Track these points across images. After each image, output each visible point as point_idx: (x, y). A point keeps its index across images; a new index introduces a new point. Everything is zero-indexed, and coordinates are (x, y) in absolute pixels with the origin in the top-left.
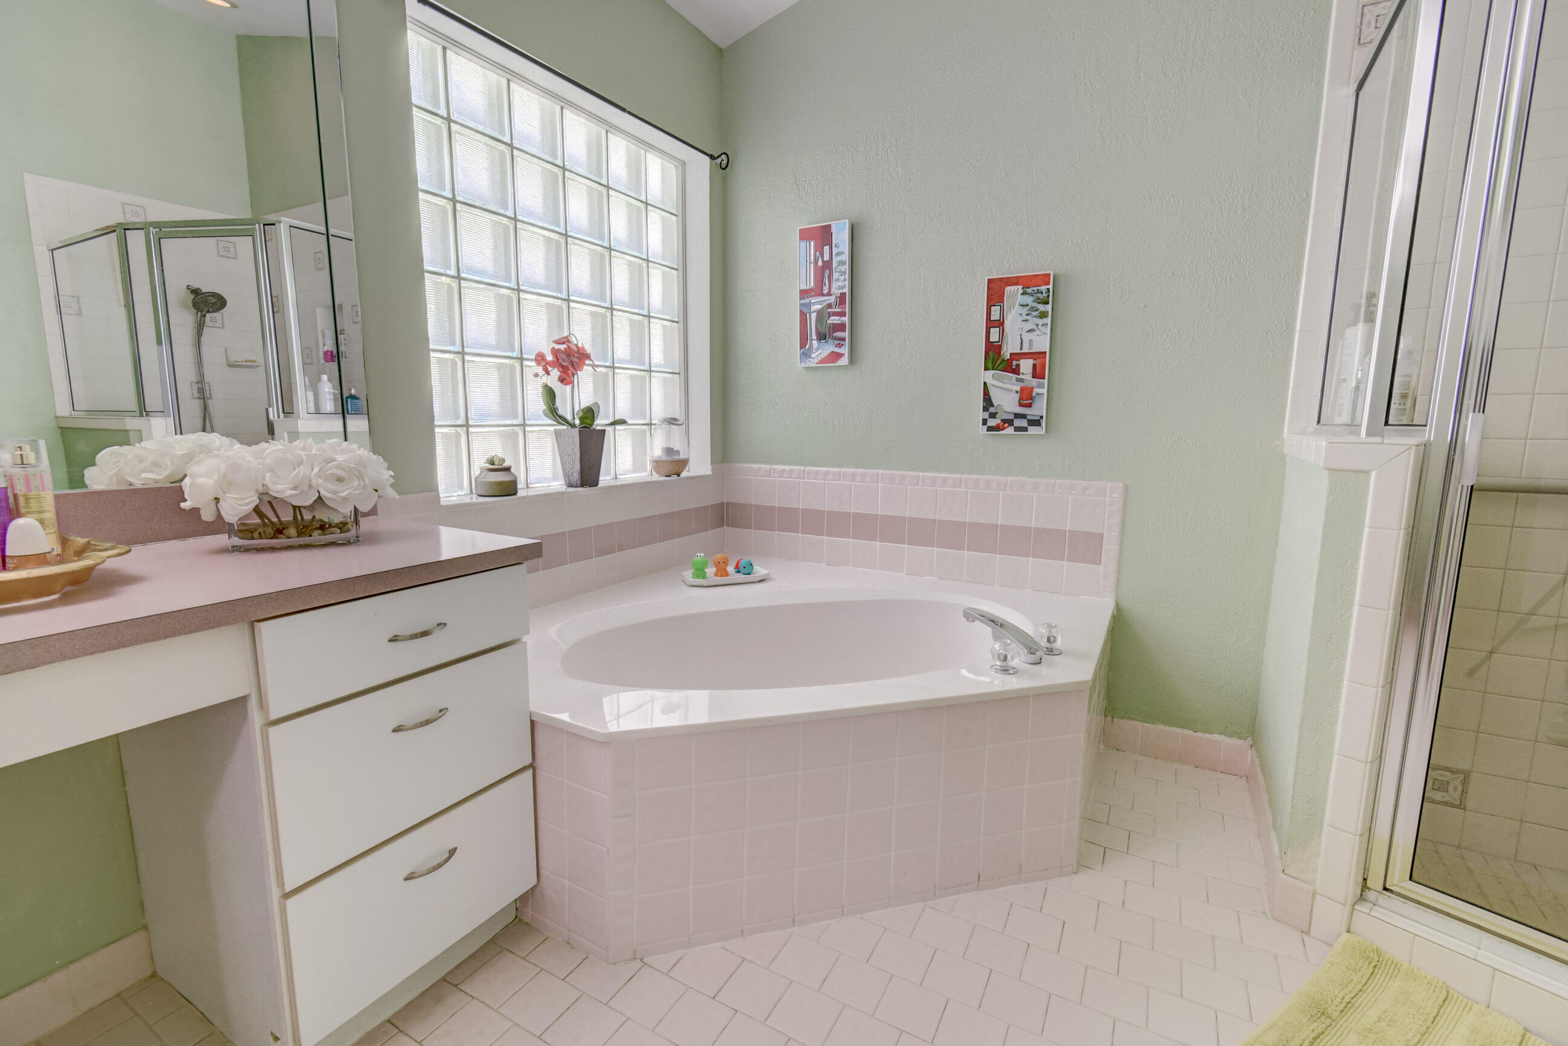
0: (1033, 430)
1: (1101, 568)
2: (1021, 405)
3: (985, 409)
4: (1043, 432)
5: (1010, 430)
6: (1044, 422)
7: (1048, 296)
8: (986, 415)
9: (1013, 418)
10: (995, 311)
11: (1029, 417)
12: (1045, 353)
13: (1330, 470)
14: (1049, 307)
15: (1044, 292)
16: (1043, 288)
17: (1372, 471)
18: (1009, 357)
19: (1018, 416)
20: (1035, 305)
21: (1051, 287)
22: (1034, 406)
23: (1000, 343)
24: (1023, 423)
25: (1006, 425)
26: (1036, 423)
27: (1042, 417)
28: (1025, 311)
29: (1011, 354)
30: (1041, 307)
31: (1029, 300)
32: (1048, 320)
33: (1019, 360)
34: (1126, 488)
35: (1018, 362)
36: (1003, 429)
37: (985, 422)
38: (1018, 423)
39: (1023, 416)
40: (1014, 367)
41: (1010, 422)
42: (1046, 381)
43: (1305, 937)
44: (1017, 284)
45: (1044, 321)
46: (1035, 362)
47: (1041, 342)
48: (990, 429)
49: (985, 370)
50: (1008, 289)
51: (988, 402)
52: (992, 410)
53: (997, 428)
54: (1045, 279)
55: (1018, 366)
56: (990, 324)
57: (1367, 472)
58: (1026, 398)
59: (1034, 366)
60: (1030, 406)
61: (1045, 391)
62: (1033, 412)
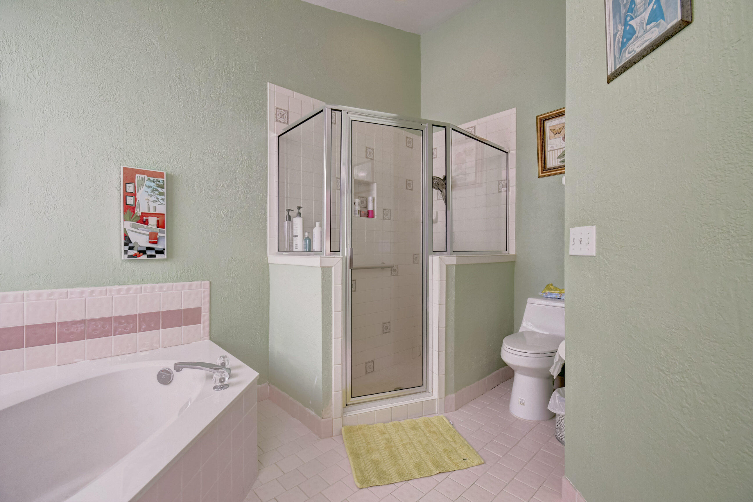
0: (158, 256)
1: (202, 325)
2: (150, 242)
3: (126, 244)
4: (166, 258)
5: (144, 257)
6: (165, 252)
7: (164, 184)
8: (127, 248)
9: (146, 250)
10: (130, 187)
11: (156, 249)
12: (164, 214)
13: (321, 267)
14: (164, 190)
15: (161, 181)
16: (161, 180)
17: (333, 267)
18: (141, 215)
19: (149, 249)
20: (156, 187)
21: (165, 180)
22: (159, 243)
23: (134, 206)
24: (153, 253)
25: (141, 254)
26: (161, 252)
27: (164, 249)
28: (149, 190)
29: (142, 213)
30: (160, 190)
31: (152, 184)
32: (164, 197)
33: (148, 217)
34: (211, 283)
35: (147, 218)
36: (139, 256)
37: (126, 252)
38: (149, 253)
39: (152, 249)
40: (144, 221)
41: (144, 252)
42: (165, 229)
43: (332, 438)
44: (144, 174)
45: (162, 197)
46: (158, 219)
47: (161, 209)
48: (130, 256)
49: (124, 221)
50: (137, 176)
51: (127, 241)
52: (130, 245)
53: (135, 256)
54: (161, 175)
55: (147, 220)
56: (127, 194)
57: (331, 267)
58: (154, 238)
59: (158, 221)
60: (156, 243)
61: (165, 235)
62: (159, 247)
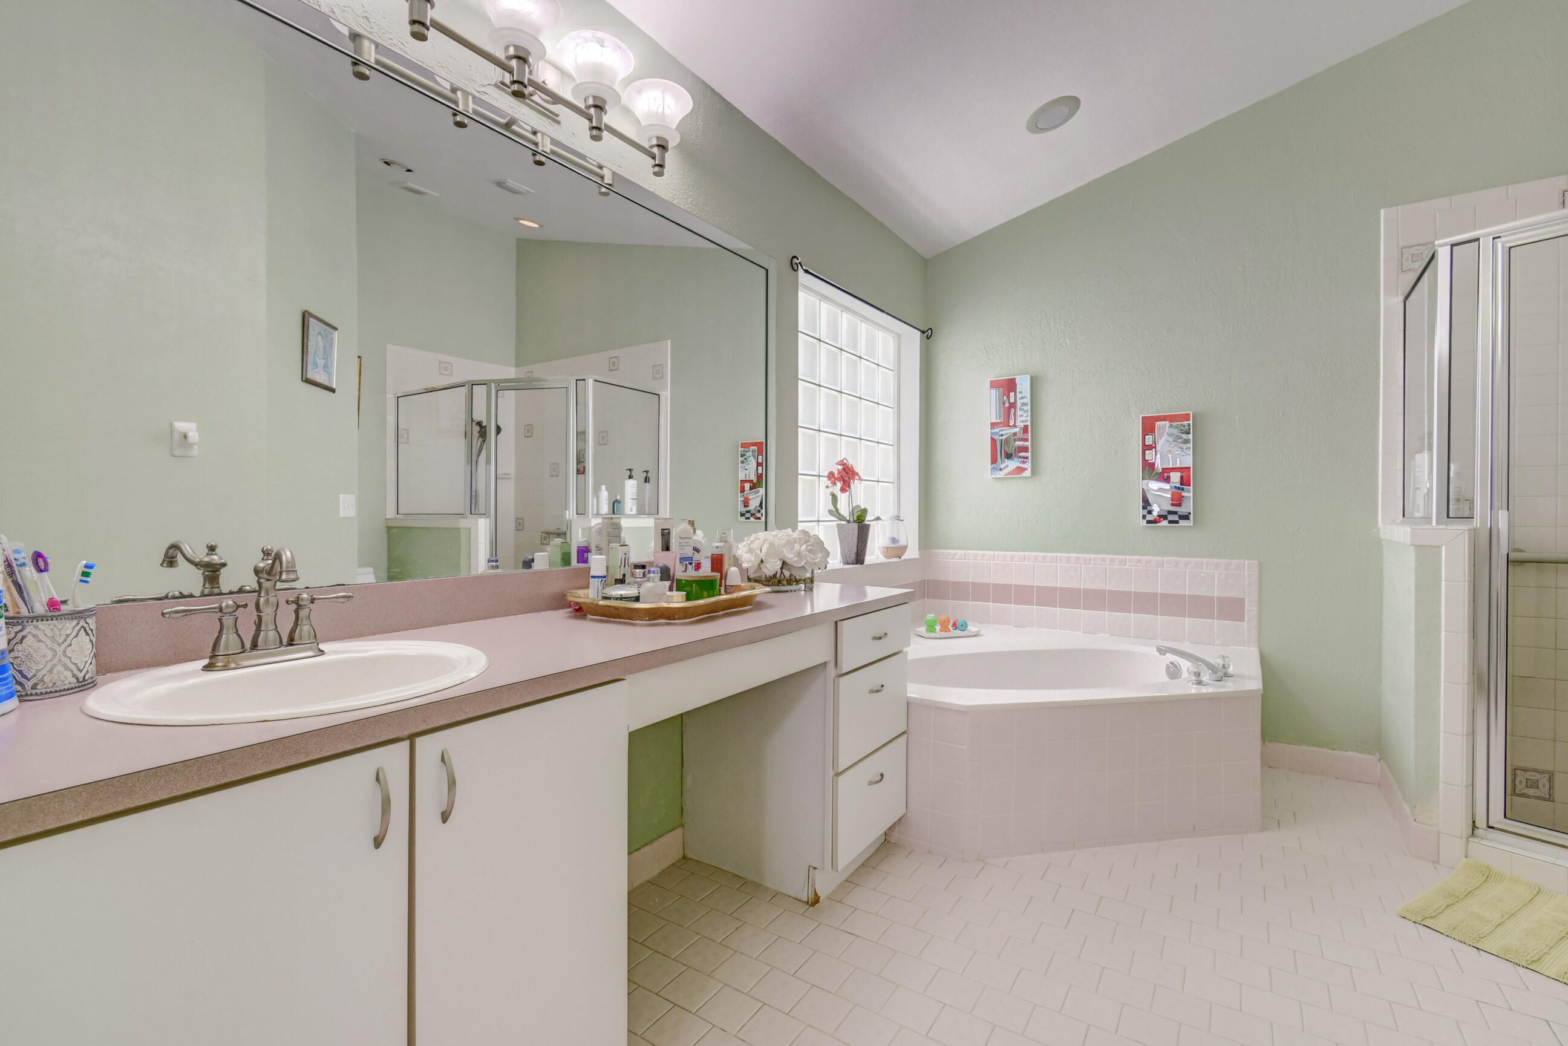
0: (1182, 523)
1: (1245, 624)
2: (1172, 505)
3: (1144, 508)
4: (1192, 524)
5: (1165, 523)
6: (1191, 517)
7: (1190, 428)
8: (1145, 512)
9: (1167, 514)
10: (1149, 439)
11: (1179, 514)
12: (1190, 468)
13: (1414, 545)
14: (1191, 436)
15: (1186, 426)
16: (1185, 423)
17: (1442, 546)
18: (1161, 471)
19: (1170, 512)
20: (1180, 434)
21: (1191, 422)
22: (1183, 505)
23: (1153, 461)
24: (1176, 518)
25: (1162, 519)
26: (1186, 517)
27: (1190, 513)
28: (1171, 439)
29: (1163, 469)
30: (1185, 436)
31: (1175, 431)
32: (1191, 445)
33: (1170, 473)
34: (1260, 565)
35: (1168, 474)
36: (1160, 522)
37: (1144, 517)
38: (1171, 517)
39: (1175, 513)
40: (1165, 478)
41: (1165, 517)
42: (1191, 487)
43: (1436, 865)
44: (1165, 420)
45: (1188, 445)
46: (1182, 474)
47: (1188, 462)
48: (1149, 522)
49: (1143, 480)
50: (1158, 423)
51: (1146, 503)
52: (1149, 508)
53: (1154, 522)
54: (1186, 417)
55: (1169, 477)
56: (1146, 448)
57: (1439, 547)
58: (1177, 501)
59: (1182, 477)
60: (1180, 505)
61: (1191, 495)
62: (1182, 510)
